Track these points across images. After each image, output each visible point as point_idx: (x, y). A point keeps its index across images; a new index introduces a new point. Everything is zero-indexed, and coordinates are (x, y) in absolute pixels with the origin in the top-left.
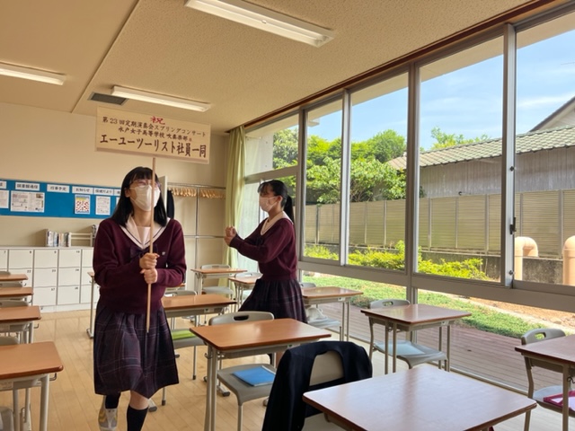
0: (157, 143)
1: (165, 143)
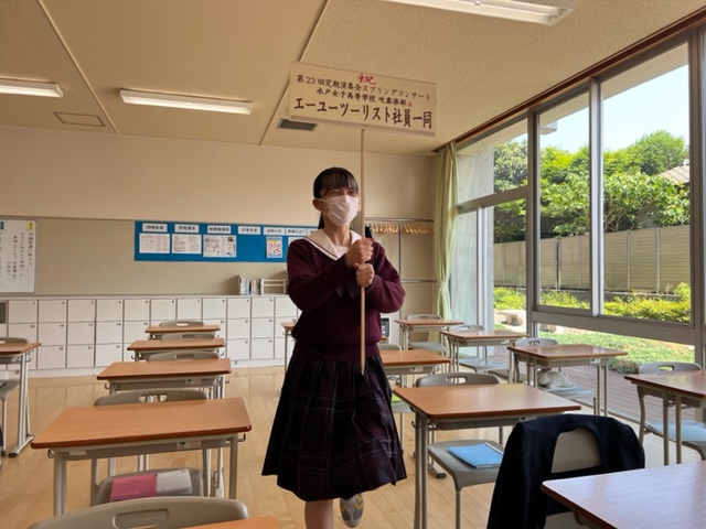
0: (365, 109)
1: (378, 109)
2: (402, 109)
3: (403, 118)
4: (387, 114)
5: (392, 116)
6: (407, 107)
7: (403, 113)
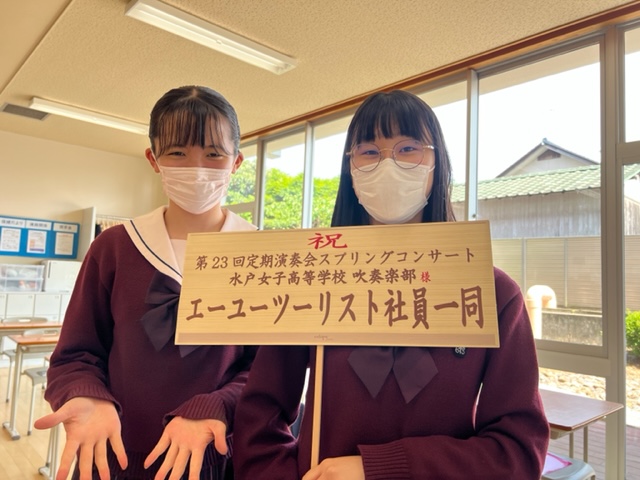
0: (325, 300)
1: (351, 297)
2: (406, 289)
3: (408, 309)
4: (372, 306)
5: (383, 308)
6: (418, 284)
7: (409, 299)
